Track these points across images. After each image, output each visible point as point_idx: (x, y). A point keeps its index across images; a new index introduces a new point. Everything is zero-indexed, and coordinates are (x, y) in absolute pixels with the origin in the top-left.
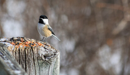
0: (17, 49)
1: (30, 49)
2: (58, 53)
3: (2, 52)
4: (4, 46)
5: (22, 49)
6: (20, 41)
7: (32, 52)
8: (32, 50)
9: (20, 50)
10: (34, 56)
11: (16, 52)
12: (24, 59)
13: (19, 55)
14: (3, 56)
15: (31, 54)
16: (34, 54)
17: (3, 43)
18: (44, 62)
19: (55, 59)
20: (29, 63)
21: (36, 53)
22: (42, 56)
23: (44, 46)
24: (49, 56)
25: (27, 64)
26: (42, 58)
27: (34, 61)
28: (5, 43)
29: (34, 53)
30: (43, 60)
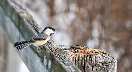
0: (77, 56)
1: (89, 57)
2: (115, 61)
3: (64, 59)
4: (65, 53)
5: (81, 57)
6: (80, 49)
7: (91, 59)
8: (91, 57)
9: (80, 57)
10: (93, 63)
11: (75, 59)
12: (83, 66)
13: (79, 62)
14: (65, 62)
15: (90, 61)
16: (93, 62)
17: (64, 50)
18: (101, 69)
19: (113, 66)
20: (88, 69)
21: (94, 60)
22: (100, 63)
23: (102, 54)
24: (106, 64)
25: (86, 71)
26: (100, 65)
27: (92, 68)
28: (66, 51)
29: (93, 60)
30: (101, 67)
